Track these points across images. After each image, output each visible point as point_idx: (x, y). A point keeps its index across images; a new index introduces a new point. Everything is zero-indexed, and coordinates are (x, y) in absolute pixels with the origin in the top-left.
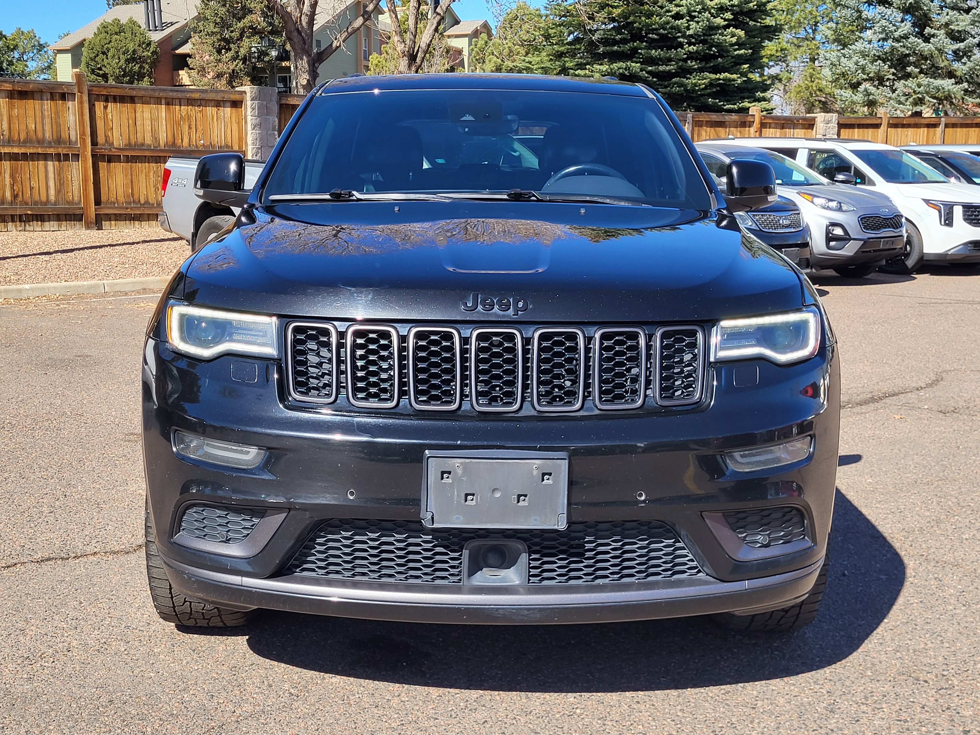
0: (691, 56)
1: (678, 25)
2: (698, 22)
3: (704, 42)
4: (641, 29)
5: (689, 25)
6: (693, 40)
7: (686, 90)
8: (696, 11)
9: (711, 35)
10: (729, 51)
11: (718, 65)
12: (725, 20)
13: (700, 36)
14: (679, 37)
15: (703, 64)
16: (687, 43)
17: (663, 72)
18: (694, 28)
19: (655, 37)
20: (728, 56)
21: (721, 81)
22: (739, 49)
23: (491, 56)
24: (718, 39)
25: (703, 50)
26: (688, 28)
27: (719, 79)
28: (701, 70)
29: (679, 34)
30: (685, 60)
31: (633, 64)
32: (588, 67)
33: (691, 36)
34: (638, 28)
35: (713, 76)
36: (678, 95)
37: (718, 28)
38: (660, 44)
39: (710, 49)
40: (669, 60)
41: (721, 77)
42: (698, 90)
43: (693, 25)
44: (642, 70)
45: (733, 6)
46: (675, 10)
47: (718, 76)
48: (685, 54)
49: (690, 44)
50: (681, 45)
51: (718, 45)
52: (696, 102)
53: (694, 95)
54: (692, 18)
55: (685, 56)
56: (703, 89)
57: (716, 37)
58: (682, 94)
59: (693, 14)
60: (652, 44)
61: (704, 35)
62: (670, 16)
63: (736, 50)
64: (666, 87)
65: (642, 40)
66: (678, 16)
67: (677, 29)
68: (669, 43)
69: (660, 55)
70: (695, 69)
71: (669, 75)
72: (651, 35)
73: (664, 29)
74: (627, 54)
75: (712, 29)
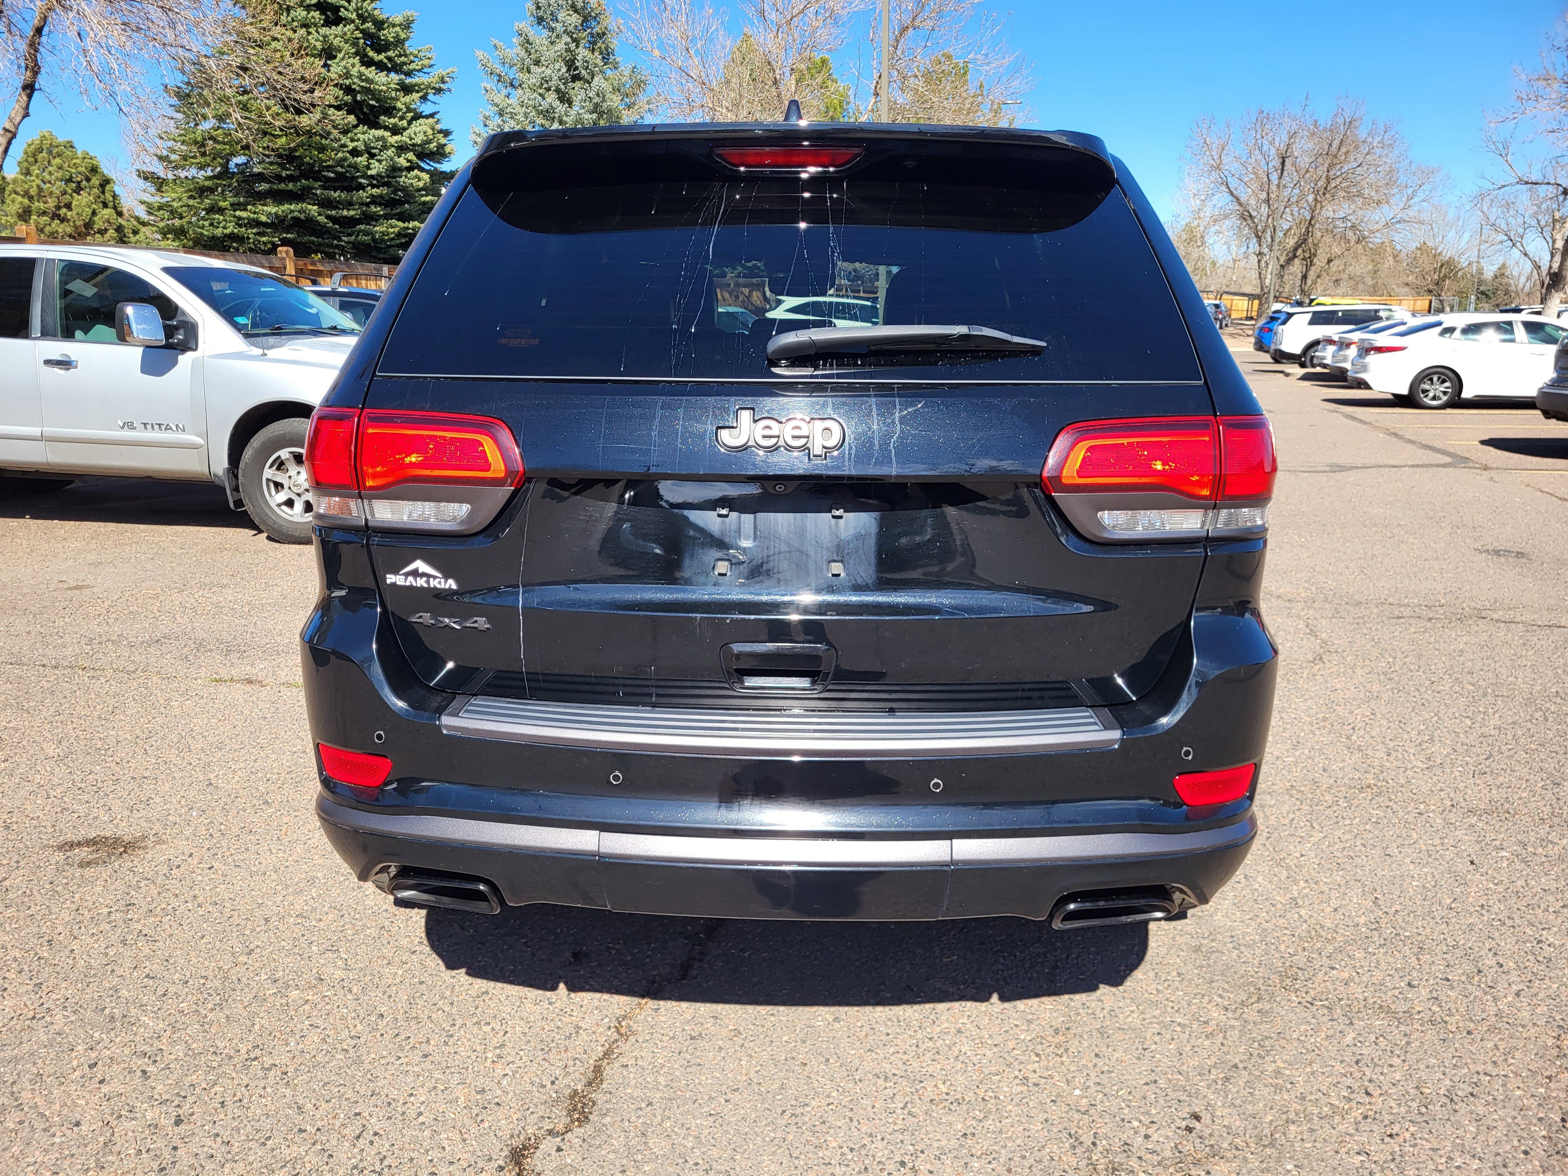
0: (375, 200)
1: (355, 163)
2: (380, 161)
3: (388, 184)
4: (313, 165)
5: (369, 164)
6: (375, 182)
7: (374, 240)
8: (376, 148)
9: (395, 177)
10: (415, 197)
11: (404, 212)
12: (408, 161)
13: (382, 177)
14: (358, 177)
15: (388, 210)
16: (368, 185)
17: (346, 217)
18: (376, 168)
19: (332, 175)
20: (415, 202)
21: (410, 231)
22: (427, 195)
23: (14, 196)
24: (404, 182)
25: (387, 194)
26: (368, 167)
27: (408, 228)
28: (387, 217)
29: (358, 174)
30: (368, 205)
31: (310, 207)
32: (249, 207)
33: (372, 177)
34: (308, 164)
35: (401, 224)
36: (363, 245)
37: (401, 169)
38: (337, 184)
39: (395, 192)
40: (349, 205)
41: (410, 226)
42: (387, 241)
43: (374, 164)
44: (320, 214)
45: (414, 145)
46: (351, 145)
47: (406, 225)
48: (367, 198)
49: (373, 186)
50: (362, 187)
51: (404, 189)
52: (384, 253)
53: (383, 246)
54: (372, 156)
55: (369, 200)
56: (393, 239)
57: (402, 180)
58: (369, 244)
59: (373, 151)
60: (328, 184)
61: (388, 176)
62: (348, 152)
63: (422, 196)
64: (350, 235)
65: (316, 180)
66: (355, 153)
67: (355, 167)
68: (346, 184)
69: (340, 196)
70: (380, 216)
71: (351, 222)
72: (326, 173)
73: (342, 167)
74: (297, 193)
75: (395, 170)
